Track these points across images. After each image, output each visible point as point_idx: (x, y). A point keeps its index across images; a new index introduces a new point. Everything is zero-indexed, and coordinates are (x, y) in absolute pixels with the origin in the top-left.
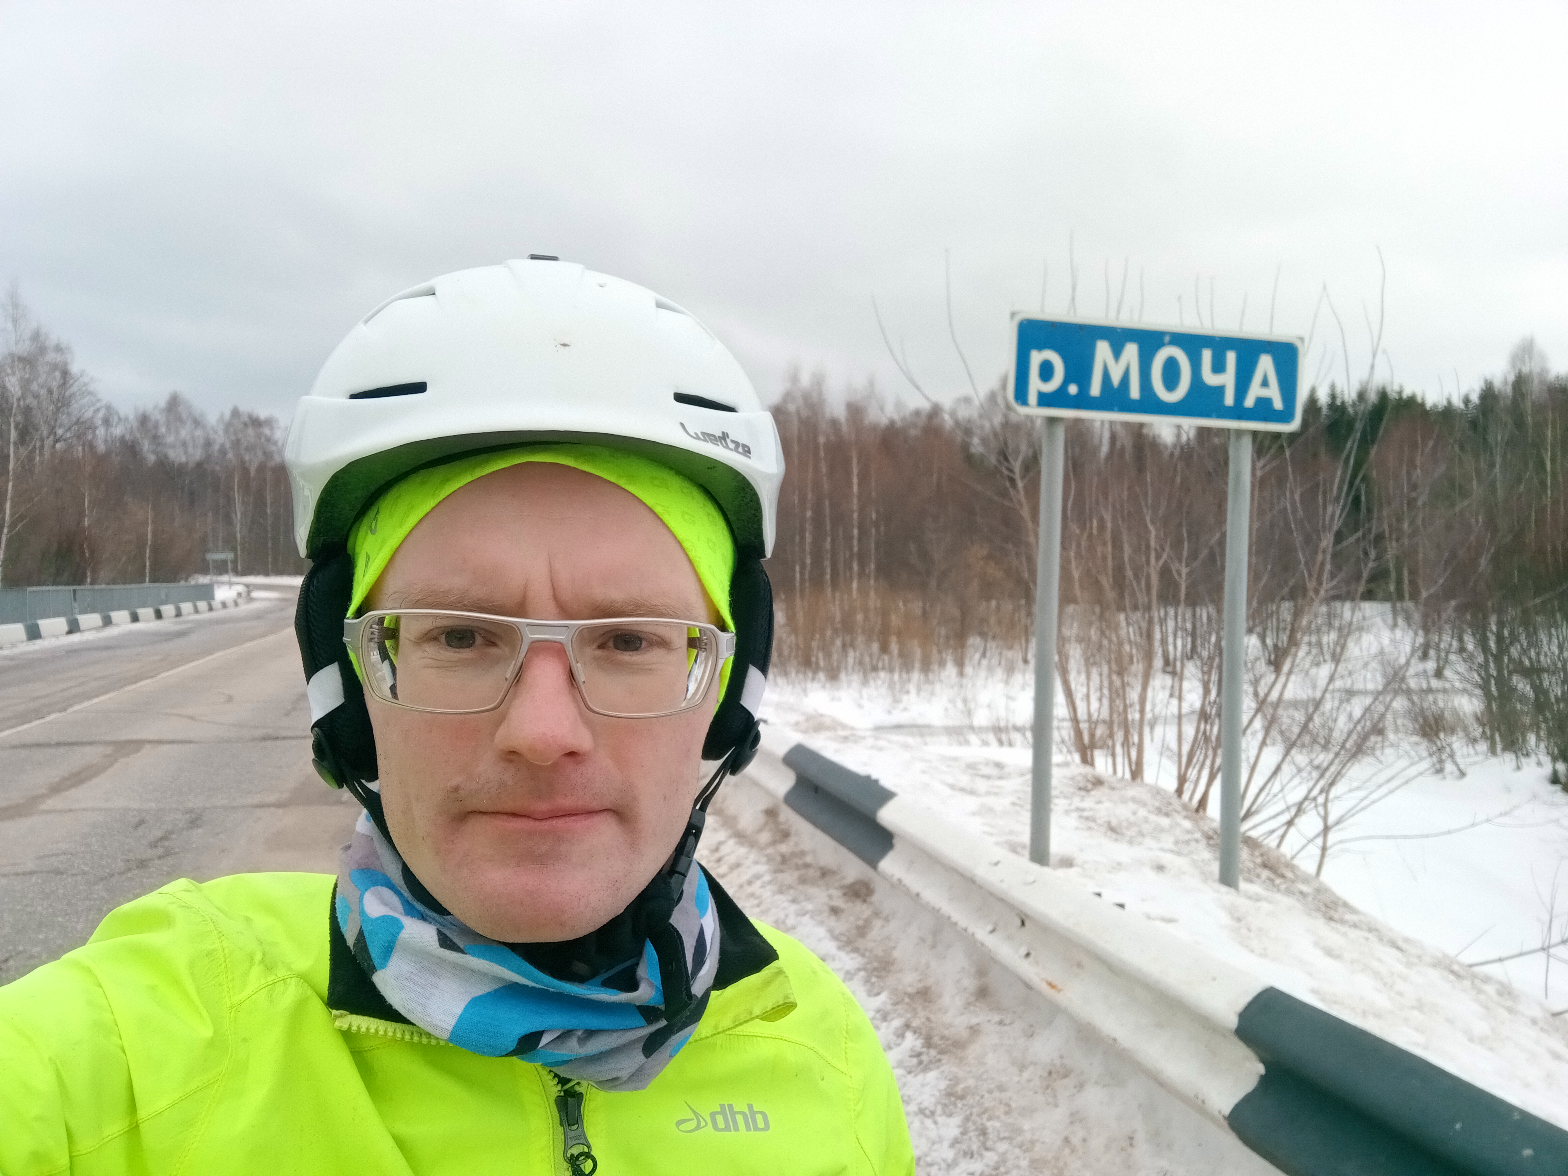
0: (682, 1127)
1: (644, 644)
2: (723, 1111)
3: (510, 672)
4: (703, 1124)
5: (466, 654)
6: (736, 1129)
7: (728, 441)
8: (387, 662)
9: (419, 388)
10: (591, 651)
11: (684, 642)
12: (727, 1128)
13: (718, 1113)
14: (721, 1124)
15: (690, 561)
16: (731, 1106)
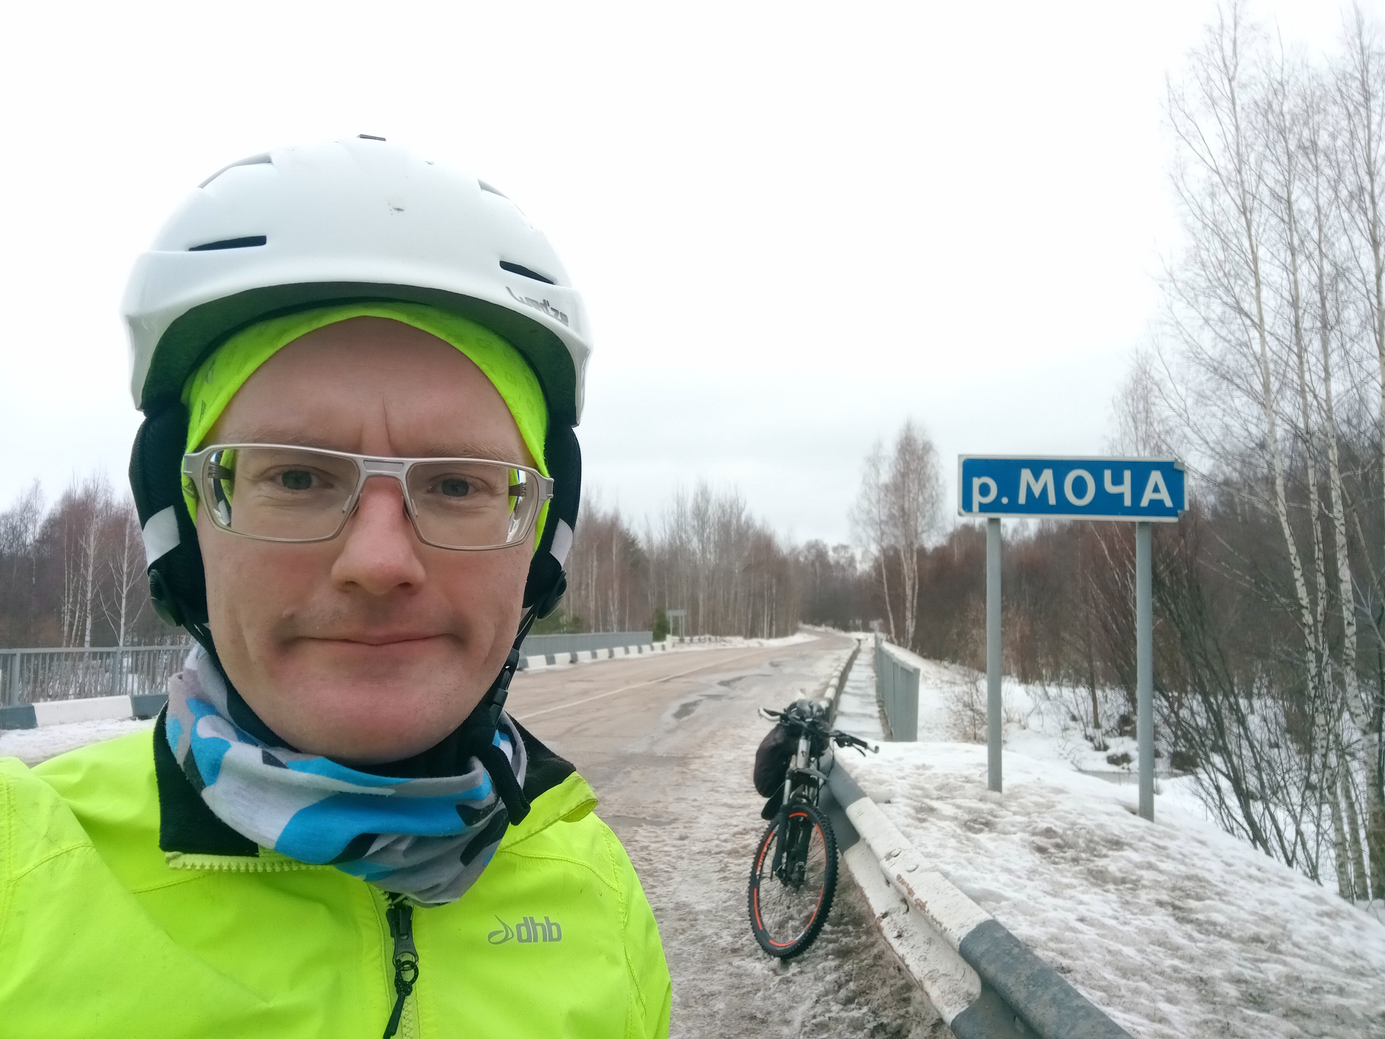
0: (493, 939)
2: (526, 924)
3: (347, 506)
4: (510, 936)
6: (536, 940)
7: (549, 308)
10: (425, 494)
11: (506, 489)
12: (529, 940)
13: (522, 925)
14: (524, 936)
15: (512, 417)
16: (532, 919)
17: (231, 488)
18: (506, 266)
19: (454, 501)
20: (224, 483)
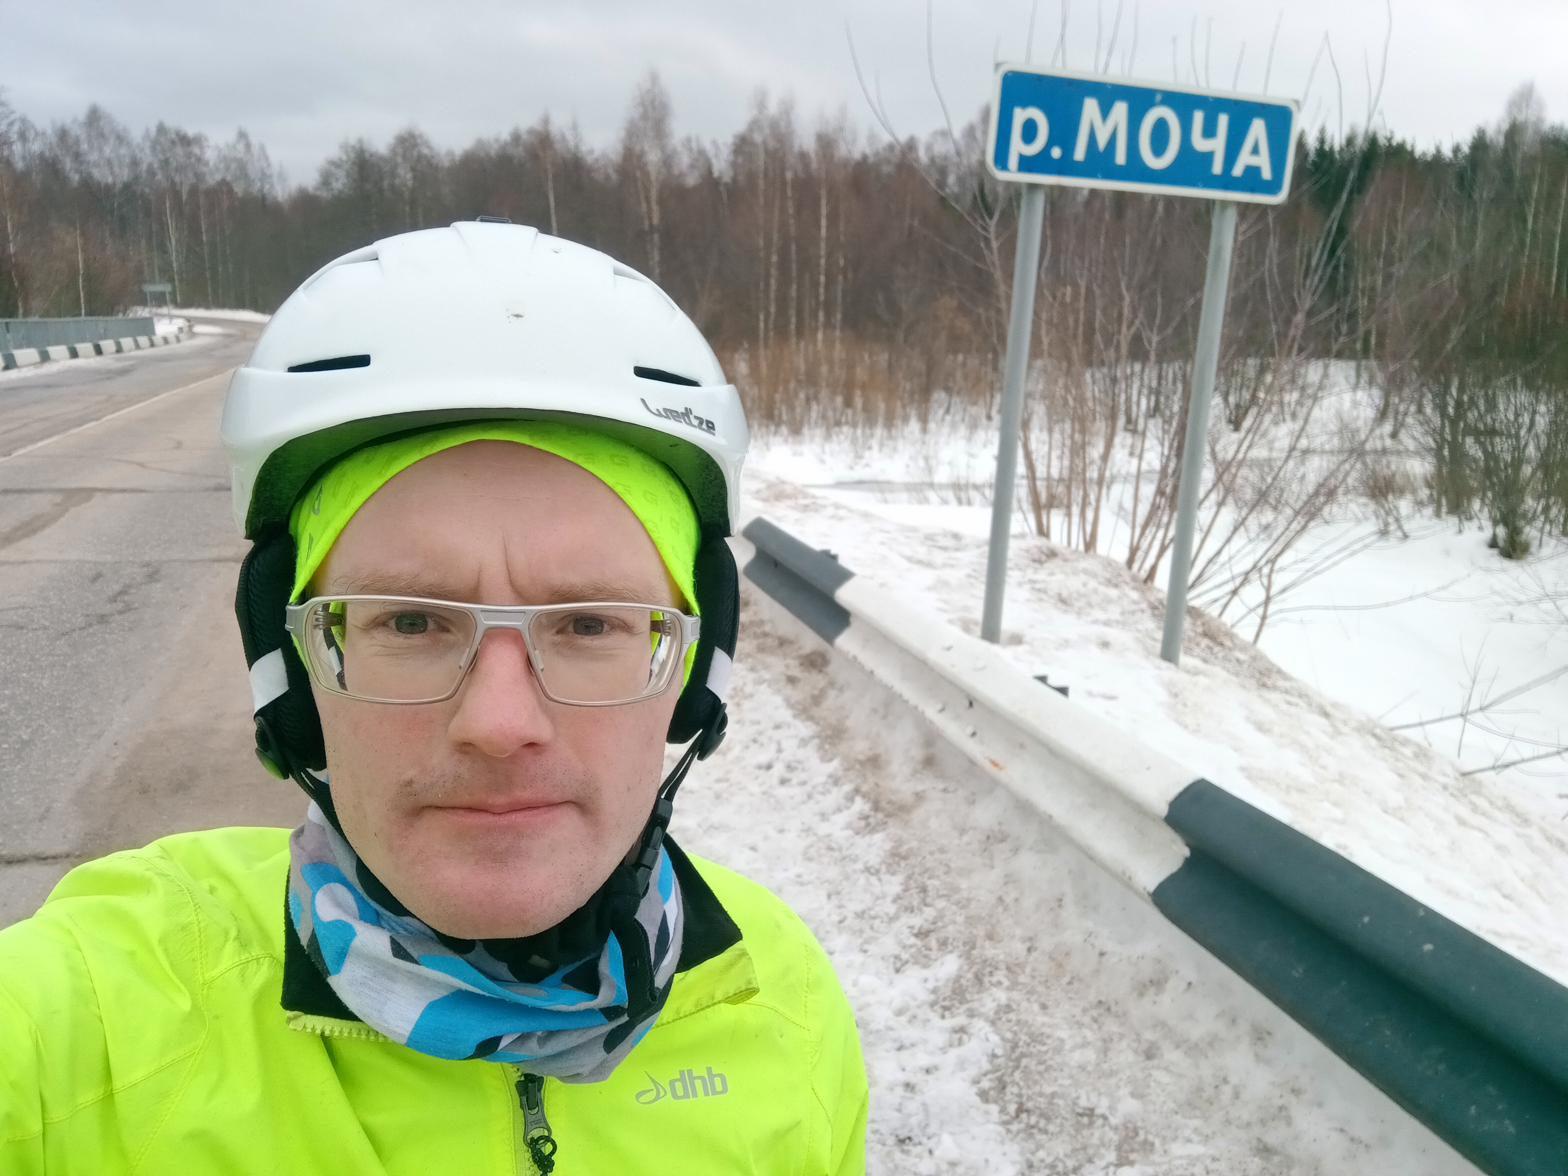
0: (642, 1099)
1: (606, 627)
2: (682, 1079)
3: (464, 660)
4: (662, 1093)
5: (417, 640)
6: (695, 1095)
7: (692, 417)
8: (333, 649)
9: (362, 361)
10: (550, 636)
11: (647, 625)
12: (686, 1096)
13: (677, 1080)
14: (680, 1092)
15: (653, 542)
16: (690, 1072)
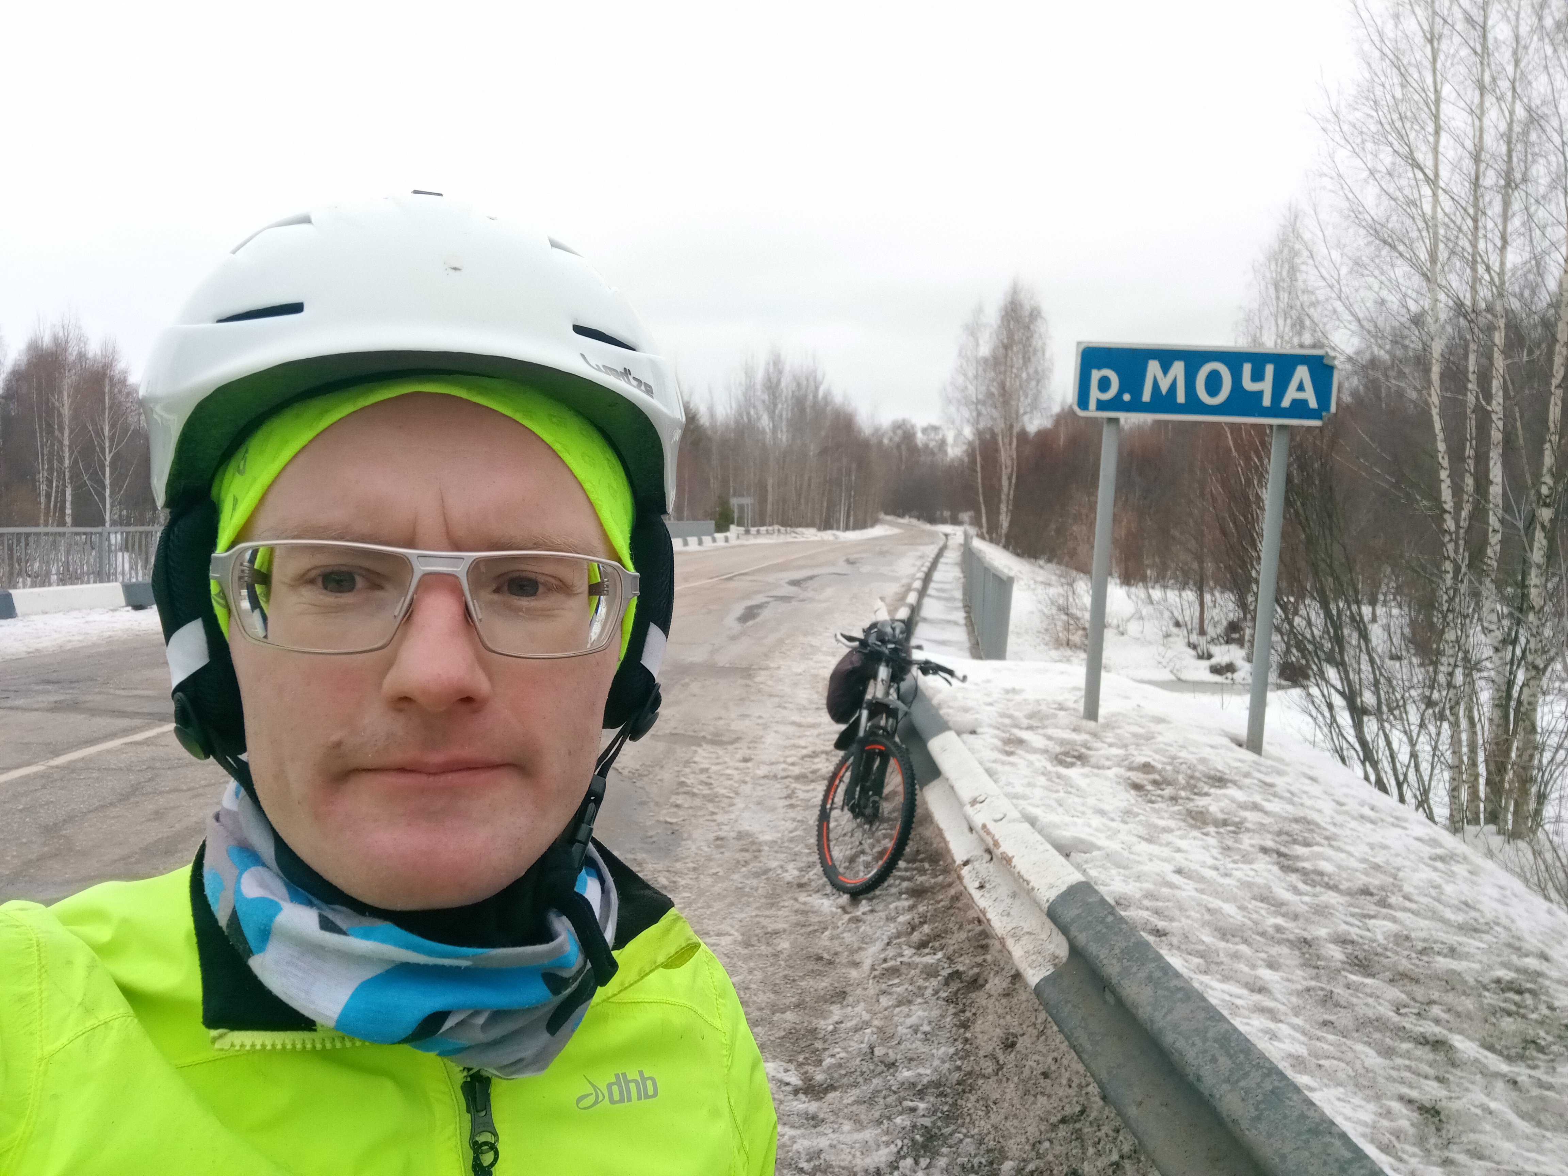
0: (580, 1104)
1: (541, 590)
2: (618, 1082)
3: (399, 610)
4: (600, 1098)
5: (345, 598)
6: (629, 1100)
7: (631, 378)
9: (295, 308)
12: (621, 1100)
13: (613, 1084)
14: (616, 1097)
15: (591, 504)
16: (624, 1075)
17: (268, 594)
18: (579, 330)
19: (524, 602)
20: (259, 589)
